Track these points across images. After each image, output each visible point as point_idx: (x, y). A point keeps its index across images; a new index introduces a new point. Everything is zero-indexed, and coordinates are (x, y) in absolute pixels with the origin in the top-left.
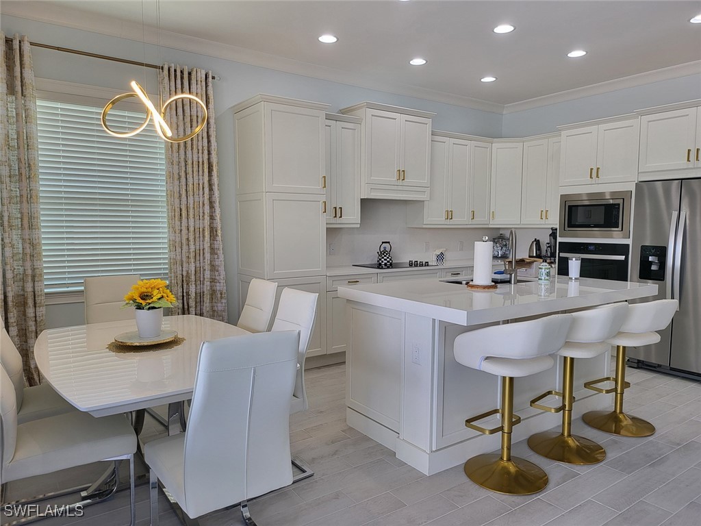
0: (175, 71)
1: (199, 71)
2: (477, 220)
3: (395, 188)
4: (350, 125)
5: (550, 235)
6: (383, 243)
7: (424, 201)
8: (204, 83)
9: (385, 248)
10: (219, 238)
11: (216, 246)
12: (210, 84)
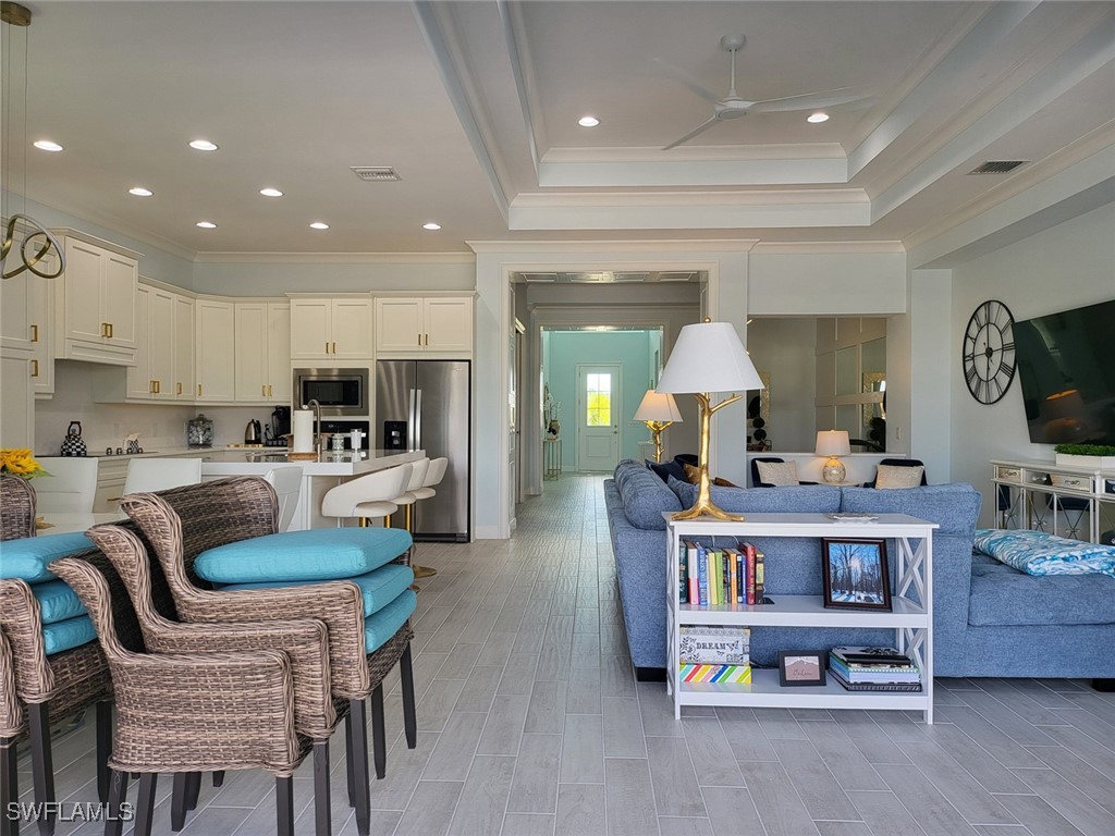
2: (184, 395)
3: (99, 347)
5: (273, 414)
6: (72, 423)
7: (126, 367)
9: (74, 431)
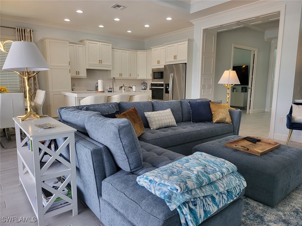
0: (20, 29)
1: (27, 29)
2: (132, 77)
3: (98, 66)
4: (82, 46)
8: (29, 33)
10: (37, 80)
11: (36, 83)
12: (32, 33)
